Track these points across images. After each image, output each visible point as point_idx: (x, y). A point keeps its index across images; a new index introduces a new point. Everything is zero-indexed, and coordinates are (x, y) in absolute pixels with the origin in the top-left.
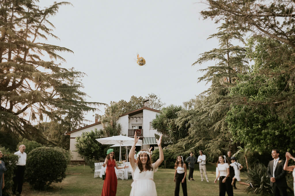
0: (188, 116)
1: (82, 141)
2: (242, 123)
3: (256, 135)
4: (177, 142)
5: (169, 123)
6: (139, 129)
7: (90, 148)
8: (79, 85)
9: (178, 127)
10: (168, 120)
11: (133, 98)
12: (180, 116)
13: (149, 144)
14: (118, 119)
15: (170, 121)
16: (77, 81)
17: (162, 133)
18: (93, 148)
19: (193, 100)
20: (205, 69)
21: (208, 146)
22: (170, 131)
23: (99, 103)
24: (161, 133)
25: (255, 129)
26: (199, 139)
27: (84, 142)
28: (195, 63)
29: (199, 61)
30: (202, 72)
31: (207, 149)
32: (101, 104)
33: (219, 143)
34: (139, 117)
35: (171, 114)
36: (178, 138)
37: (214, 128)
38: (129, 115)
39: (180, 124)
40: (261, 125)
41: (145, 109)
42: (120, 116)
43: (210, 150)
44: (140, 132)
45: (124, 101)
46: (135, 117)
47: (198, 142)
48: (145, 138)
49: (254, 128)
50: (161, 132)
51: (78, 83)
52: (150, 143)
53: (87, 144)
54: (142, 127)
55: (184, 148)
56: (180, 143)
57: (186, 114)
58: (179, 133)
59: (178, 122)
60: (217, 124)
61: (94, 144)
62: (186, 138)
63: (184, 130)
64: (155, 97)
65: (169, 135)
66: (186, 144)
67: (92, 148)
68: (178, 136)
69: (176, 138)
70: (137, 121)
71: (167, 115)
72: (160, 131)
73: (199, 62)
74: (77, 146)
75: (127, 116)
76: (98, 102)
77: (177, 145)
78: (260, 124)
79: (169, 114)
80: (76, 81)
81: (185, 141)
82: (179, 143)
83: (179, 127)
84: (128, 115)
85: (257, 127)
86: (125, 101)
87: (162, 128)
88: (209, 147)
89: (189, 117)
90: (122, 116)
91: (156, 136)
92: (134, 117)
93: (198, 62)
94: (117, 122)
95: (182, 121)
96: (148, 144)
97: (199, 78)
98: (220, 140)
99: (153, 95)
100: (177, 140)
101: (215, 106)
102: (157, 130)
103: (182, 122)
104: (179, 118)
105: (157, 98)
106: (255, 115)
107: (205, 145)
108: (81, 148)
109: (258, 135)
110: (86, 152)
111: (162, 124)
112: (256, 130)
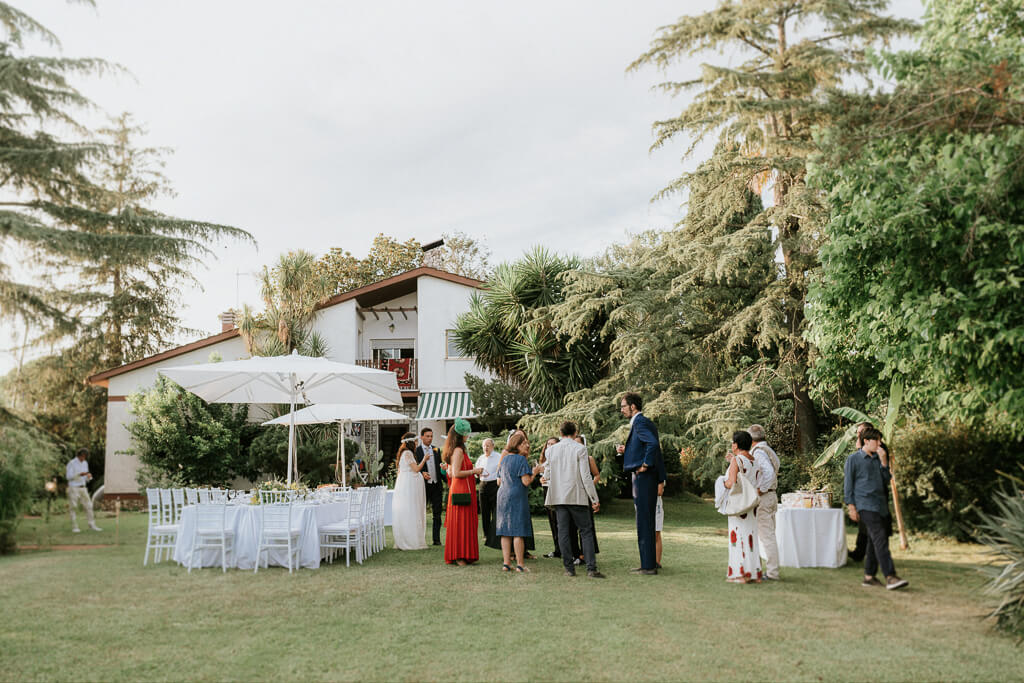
0: (607, 289)
1: (153, 410)
2: (907, 274)
3: (999, 325)
4: (561, 406)
5: (528, 326)
6: (402, 357)
7: (191, 439)
8: (155, 185)
9: (566, 338)
10: (520, 312)
11: (383, 242)
12: (575, 293)
13: (443, 417)
14: (312, 316)
15: (532, 318)
16: (144, 168)
17: (498, 371)
18: (205, 439)
19: (617, 248)
20: (687, 84)
21: (700, 417)
22: (530, 361)
23: (206, 224)
24: (491, 370)
25: (987, 298)
26: (656, 389)
27: (163, 413)
28: (640, 61)
29: (658, 50)
30: (674, 96)
31: (698, 426)
32: (217, 228)
33: (748, 404)
34: (401, 309)
35: (534, 286)
36: (564, 388)
37: (724, 338)
38: (358, 300)
39: (572, 324)
40: (1016, 273)
41: (426, 275)
42: (319, 307)
43: (709, 430)
44: (406, 372)
45: (343, 255)
46: (386, 310)
47: (654, 402)
48: (427, 396)
49: (983, 293)
50: (492, 366)
51: (149, 179)
52: (447, 415)
53: (178, 423)
54: (412, 350)
55: (593, 425)
56: (576, 407)
57: (600, 284)
58: (570, 369)
59: (568, 319)
60: (737, 319)
61: (209, 423)
62: (597, 388)
63: (587, 353)
64: (471, 249)
65: (527, 375)
66: (603, 410)
67: (197, 438)
68: (563, 381)
69: (556, 388)
70: (393, 326)
71: (518, 292)
72: (488, 361)
73: (657, 55)
74: (139, 432)
75: (353, 304)
76: (202, 221)
77: (562, 416)
78: (1012, 268)
79: (526, 288)
80: (140, 169)
81: (595, 396)
82: (571, 406)
83: (570, 337)
84: (354, 300)
85: (998, 282)
86: (348, 254)
87: (495, 349)
88: (704, 420)
89: (614, 295)
90: (329, 304)
91: (470, 384)
92: (382, 310)
93: (652, 54)
94: (307, 328)
95: (580, 313)
96: (436, 417)
97: (657, 123)
98: (750, 390)
99: (460, 239)
100: (558, 396)
101: (729, 240)
102: (475, 357)
103: (583, 315)
104: (571, 300)
105: (476, 251)
106: (982, 228)
107: (682, 411)
108: (152, 441)
109: (1007, 327)
110: (172, 457)
111: (496, 329)
112: (994, 300)
